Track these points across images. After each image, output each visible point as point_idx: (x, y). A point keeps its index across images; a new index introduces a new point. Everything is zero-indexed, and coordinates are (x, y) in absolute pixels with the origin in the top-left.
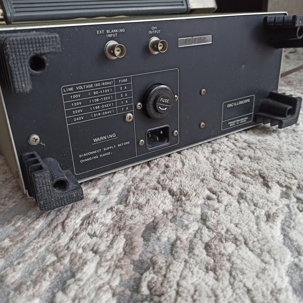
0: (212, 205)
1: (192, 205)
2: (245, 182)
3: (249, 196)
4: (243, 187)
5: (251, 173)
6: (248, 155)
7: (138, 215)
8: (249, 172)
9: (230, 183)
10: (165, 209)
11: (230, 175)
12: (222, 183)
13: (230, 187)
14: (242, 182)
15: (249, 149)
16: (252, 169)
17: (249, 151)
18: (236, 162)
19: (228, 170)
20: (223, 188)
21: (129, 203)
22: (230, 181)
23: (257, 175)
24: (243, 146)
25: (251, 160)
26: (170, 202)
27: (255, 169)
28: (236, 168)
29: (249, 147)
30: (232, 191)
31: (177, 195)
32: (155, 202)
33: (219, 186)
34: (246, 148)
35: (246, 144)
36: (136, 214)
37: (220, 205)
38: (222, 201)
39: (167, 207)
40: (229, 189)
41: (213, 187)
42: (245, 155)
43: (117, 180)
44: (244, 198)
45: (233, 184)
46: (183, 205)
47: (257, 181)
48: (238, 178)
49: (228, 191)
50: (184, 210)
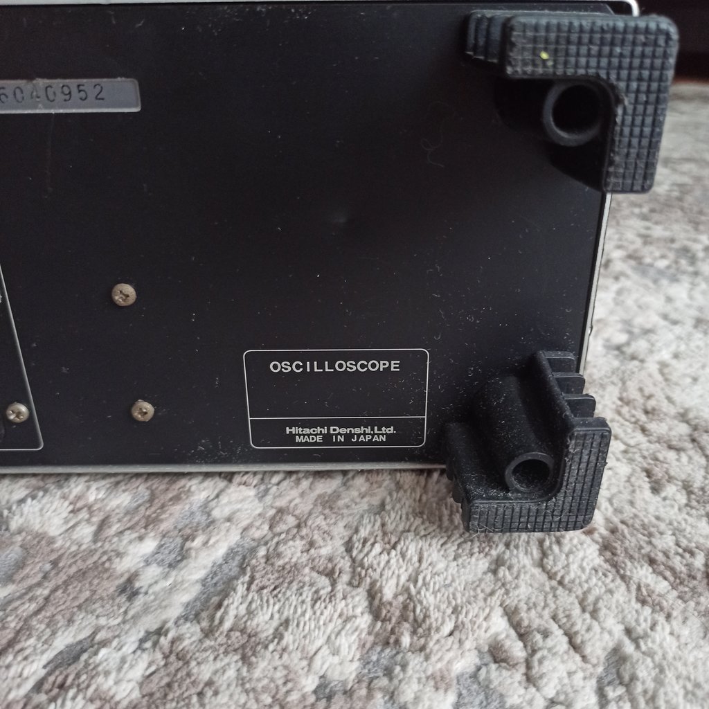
0: (500, 689)
1: (428, 678)
2: (643, 602)
3: (645, 672)
4: (634, 624)
5: (677, 562)
6: (683, 477)
7: (229, 685)
8: (668, 557)
9: (591, 599)
10: (329, 673)
11: (599, 561)
12: (560, 591)
13: (587, 616)
14: (634, 600)
15: (691, 453)
16: (684, 543)
17: (690, 458)
18: (632, 503)
19: (596, 536)
20: (561, 615)
21: (221, 621)
22: (589, 590)
23: (694, 578)
24: (673, 433)
25: (689, 500)
26: (354, 647)
27: (693, 545)
28: (626, 531)
29: (693, 440)
30: (587, 636)
31: (390, 620)
32: (305, 637)
33: (546, 605)
34: (680, 445)
35: (684, 429)
36: (221, 681)
37: (528, 697)
38: (541, 677)
39: (339, 668)
40: (580, 622)
41: (523, 606)
42: (672, 473)
43: (227, 511)
44: (627, 678)
45: (601, 604)
46: (398, 669)
47: (692, 604)
48: (623, 577)
49: (576, 633)
50: (393, 693)
